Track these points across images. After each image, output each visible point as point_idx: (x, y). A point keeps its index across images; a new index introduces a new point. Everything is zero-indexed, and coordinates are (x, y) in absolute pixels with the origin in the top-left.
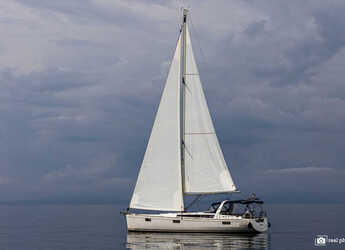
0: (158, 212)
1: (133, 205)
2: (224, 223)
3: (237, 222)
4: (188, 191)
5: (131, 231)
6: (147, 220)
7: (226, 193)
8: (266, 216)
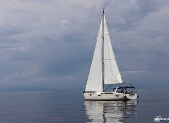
0: (95, 92)
1: (87, 89)
2: (116, 96)
3: (121, 96)
4: (105, 83)
5: (86, 100)
6: (90, 95)
7: (119, 84)
8: (136, 93)
